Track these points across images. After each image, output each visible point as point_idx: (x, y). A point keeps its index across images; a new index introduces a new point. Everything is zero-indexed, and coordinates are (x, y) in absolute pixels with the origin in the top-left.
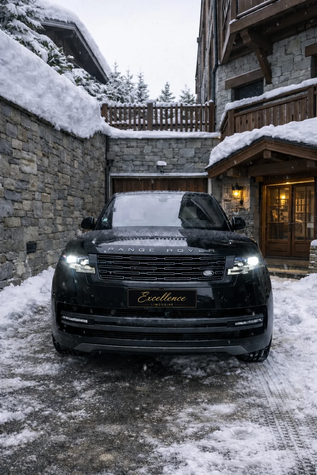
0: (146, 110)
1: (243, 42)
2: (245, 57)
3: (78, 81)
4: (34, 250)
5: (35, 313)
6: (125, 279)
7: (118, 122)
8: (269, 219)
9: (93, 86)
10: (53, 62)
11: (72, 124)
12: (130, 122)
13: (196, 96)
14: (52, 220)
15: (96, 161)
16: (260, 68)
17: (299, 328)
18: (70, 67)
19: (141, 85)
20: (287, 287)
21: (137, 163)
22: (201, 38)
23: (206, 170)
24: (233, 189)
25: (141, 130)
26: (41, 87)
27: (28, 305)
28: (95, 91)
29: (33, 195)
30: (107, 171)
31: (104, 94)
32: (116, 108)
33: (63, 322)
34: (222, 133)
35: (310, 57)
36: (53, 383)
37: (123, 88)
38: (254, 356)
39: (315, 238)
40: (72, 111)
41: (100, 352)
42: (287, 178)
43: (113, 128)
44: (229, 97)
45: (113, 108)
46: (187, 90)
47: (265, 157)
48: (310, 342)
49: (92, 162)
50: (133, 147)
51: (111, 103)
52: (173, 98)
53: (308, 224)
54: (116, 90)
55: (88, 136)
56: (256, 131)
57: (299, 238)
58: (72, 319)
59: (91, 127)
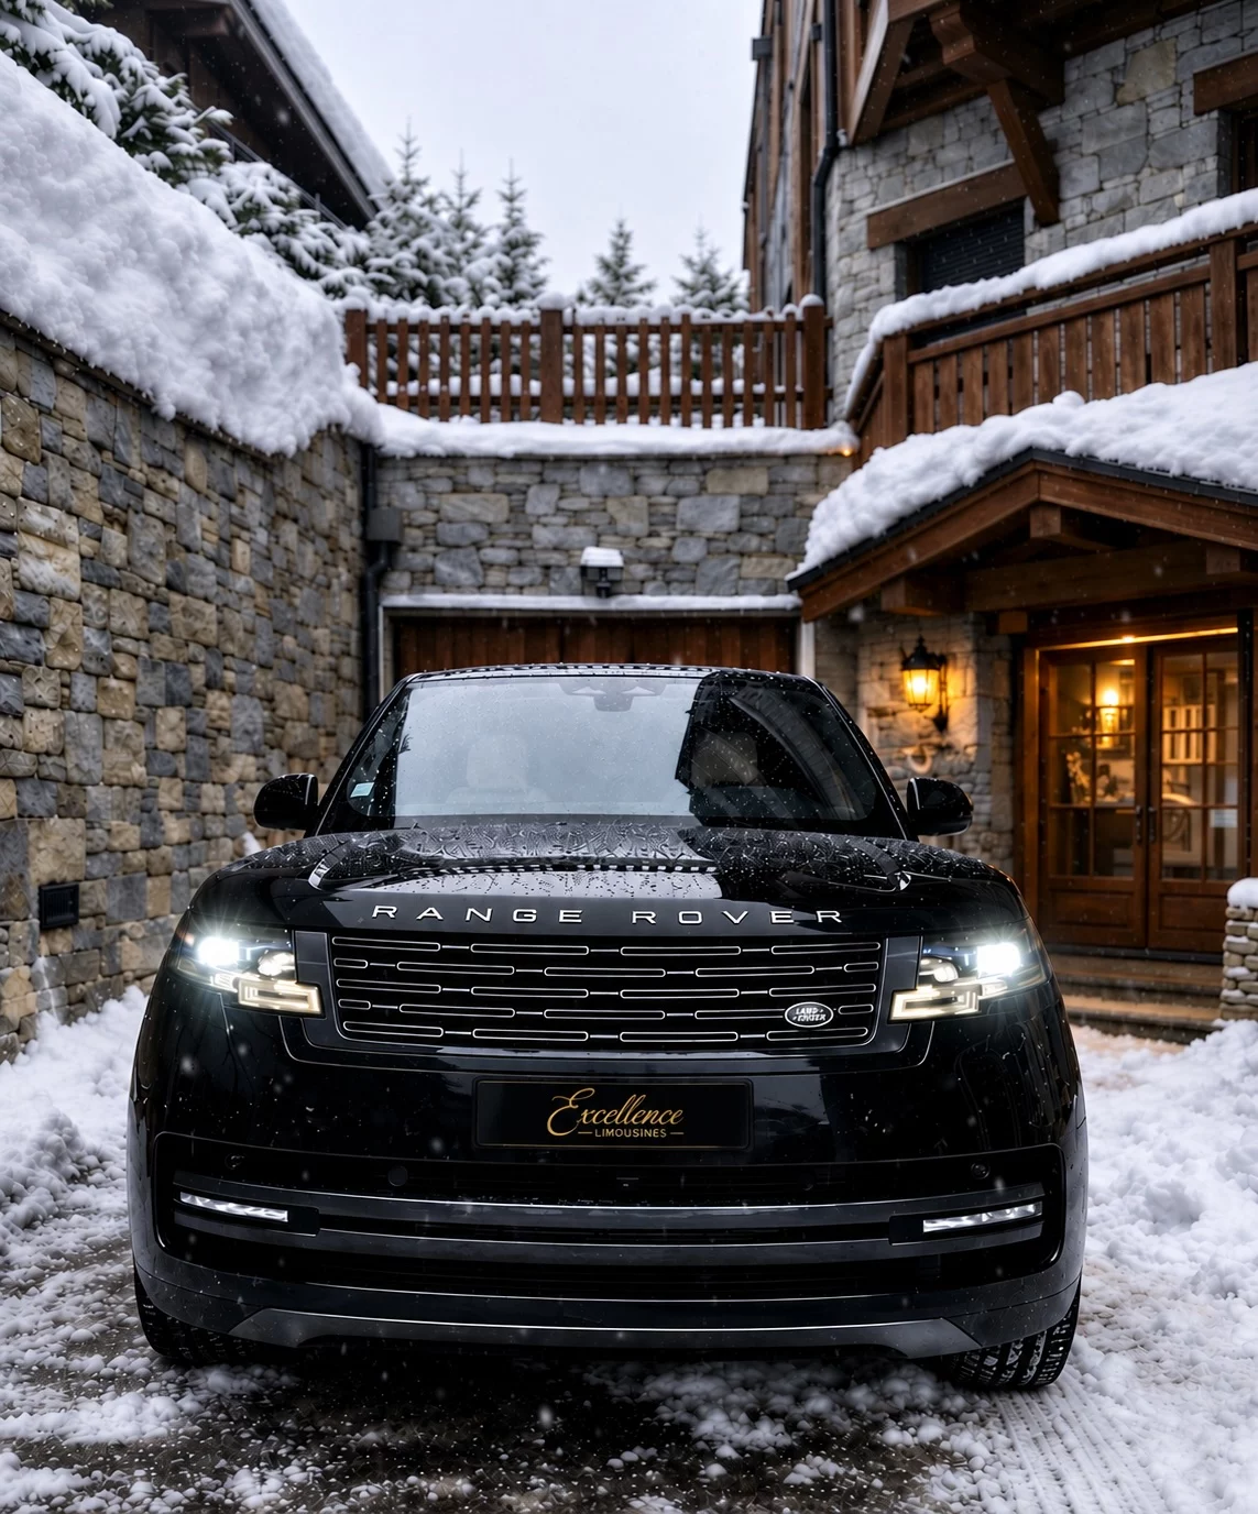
0: (535, 339)
1: (941, 56)
2: (950, 119)
3: (247, 216)
4: (70, 916)
5: (72, 1179)
6: (448, 1041)
7: (413, 387)
8: (1053, 790)
9: (312, 233)
10: (139, 135)
11: (224, 391)
12: (465, 384)
13: (742, 280)
14: (137, 794)
15: (323, 545)
16: (1011, 161)
17: (1193, 1244)
18: (214, 158)
19: (512, 233)
20: (1138, 1075)
21: (501, 555)
22: (771, 40)
23: (793, 585)
24: (907, 665)
25: (512, 420)
26: (97, 238)
27: (43, 1146)
28: (317, 257)
29: (63, 685)
30: (367, 589)
31: (356, 272)
32: (406, 328)
33: (183, 1219)
34: (859, 433)
35: (1215, 114)
36: (147, 1478)
37: (437, 246)
38: (1002, 1367)
39: (1246, 872)
40: (223, 339)
41: (344, 1349)
42: (1126, 618)
43: (392, 410)
44: (888, 281)
45: (391, 328)
46: (706, 255)
47: (1036, 532)
48: (1239, 1306)
49: (309, 549)
50: (477, 490)
51: (382, 308)
52: (649, 287)
53: (1213, 814)
54: (407, 255)
55: (289, 443)
56: (996, 425)
57: (1180, 871)
58: (222, 1207)
59: (302, 405)
